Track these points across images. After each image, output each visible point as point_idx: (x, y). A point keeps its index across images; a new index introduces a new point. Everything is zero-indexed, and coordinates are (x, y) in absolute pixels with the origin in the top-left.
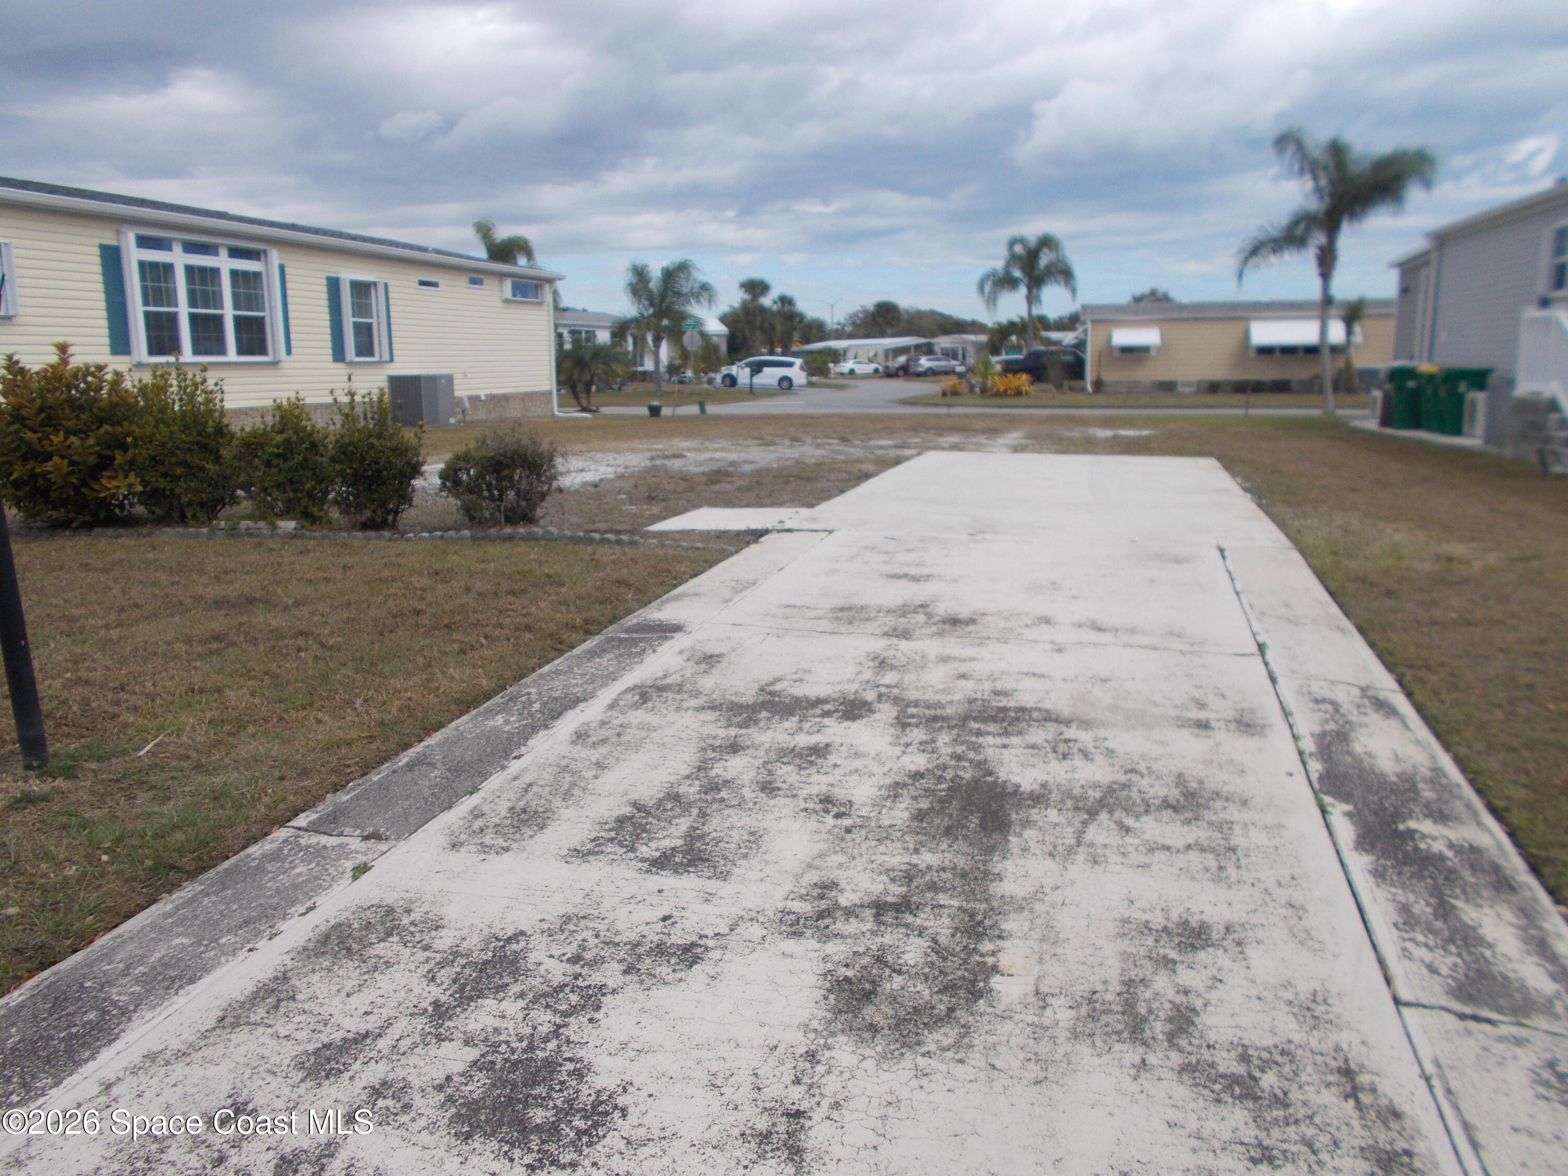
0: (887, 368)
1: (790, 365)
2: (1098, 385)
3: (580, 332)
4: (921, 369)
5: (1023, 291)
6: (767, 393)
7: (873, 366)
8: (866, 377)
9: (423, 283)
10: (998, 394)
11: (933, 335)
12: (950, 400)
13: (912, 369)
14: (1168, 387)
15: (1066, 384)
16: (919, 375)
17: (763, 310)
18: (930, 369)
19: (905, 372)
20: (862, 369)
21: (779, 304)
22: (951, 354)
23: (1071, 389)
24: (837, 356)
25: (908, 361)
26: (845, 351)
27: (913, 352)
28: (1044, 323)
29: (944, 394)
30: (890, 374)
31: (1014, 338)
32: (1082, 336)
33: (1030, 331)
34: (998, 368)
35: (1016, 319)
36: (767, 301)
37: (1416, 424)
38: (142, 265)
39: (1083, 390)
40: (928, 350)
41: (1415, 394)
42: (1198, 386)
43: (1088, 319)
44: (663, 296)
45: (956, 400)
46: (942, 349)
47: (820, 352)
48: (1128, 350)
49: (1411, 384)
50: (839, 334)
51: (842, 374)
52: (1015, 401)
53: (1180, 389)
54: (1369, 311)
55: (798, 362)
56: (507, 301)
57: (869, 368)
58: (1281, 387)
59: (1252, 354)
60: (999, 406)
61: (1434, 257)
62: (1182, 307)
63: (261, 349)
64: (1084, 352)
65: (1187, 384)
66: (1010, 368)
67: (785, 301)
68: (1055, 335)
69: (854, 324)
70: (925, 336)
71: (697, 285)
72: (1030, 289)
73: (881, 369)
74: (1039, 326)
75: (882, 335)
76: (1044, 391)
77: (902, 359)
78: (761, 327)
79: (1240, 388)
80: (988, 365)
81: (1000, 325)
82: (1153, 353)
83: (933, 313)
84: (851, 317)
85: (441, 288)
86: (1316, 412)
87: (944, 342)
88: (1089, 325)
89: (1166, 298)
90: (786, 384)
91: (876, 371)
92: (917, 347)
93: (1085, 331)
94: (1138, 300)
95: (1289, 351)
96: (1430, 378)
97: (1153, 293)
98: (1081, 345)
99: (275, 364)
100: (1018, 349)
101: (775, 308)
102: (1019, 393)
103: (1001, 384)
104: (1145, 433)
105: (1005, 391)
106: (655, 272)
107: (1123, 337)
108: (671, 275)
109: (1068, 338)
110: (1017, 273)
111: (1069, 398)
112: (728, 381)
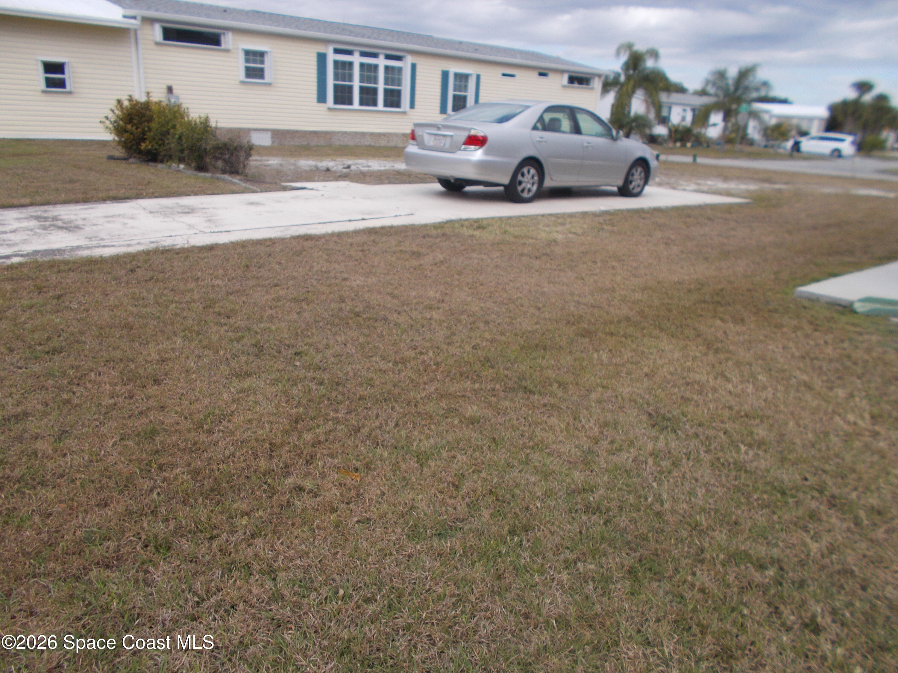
1: (842, 140)
9: (504, 75)
38: (336, 63)
56: (564, 86)
63: (397, 104)
85: (517, 77)
90: (837, 154)
99: (404, 113)
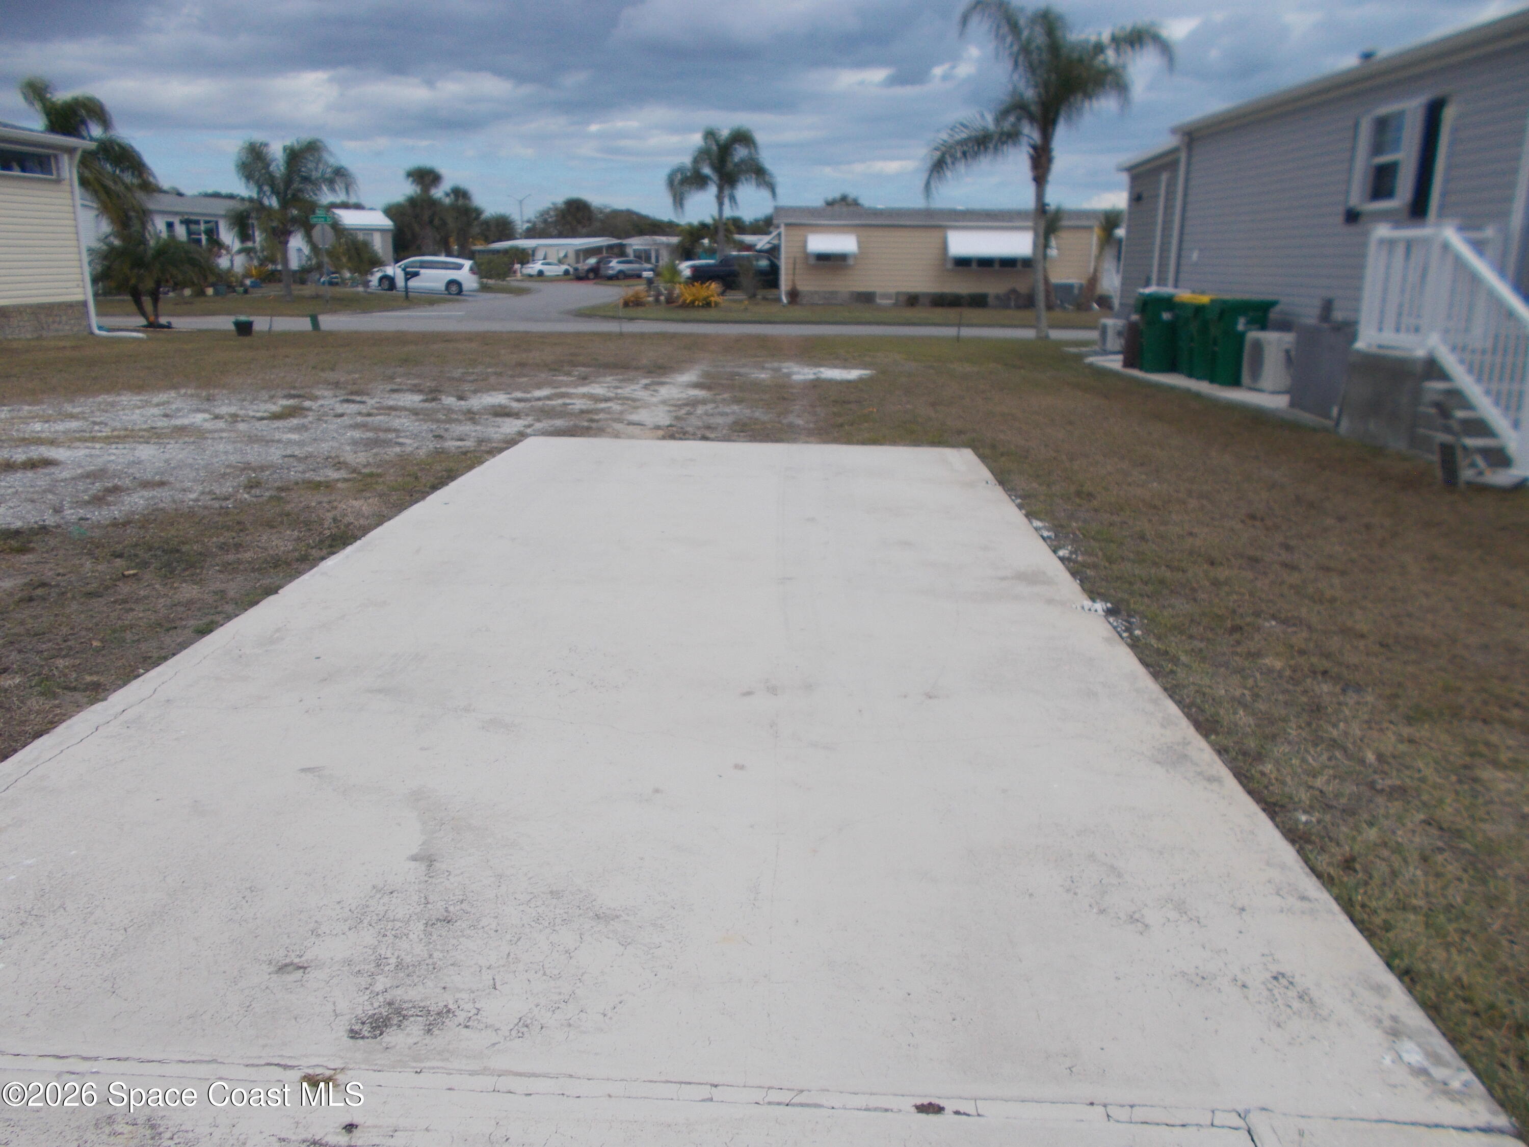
0: (576, 269)
1: (459, 267)
2: (794, 295)
3: (197, 222)
4: (611, 272)
5: (713, 190)
6: (430, 299)
7: (564, 267)
8: (555, 279)
10: (685, 306)
11: (629, 235)
12: (632, 312)
13: (603, 272)
14: (867, 298)
15: (761, 294)
16: (611, 278)
17: (433, 203)
18: (621, 272)
19: (595, 274)
20: (550, 271)
21: (452, 196)
22: (643, 256)
23: (765, 299)
24: (524, 257)
25: (598, 263)
26: (534, 251)
27: (604, 254)
28: (738, 225)
29: (626, 304)
30: (580, 277)
31: (706, 241)
32: (775, 242)
33: (721, 234)
34: (687, 273)
35: (709, 220)
36: (438, 193)
37: (1172, 367)
39: (779, 300)
40: (620, 251)
41: (1172, 328)
42: (897, 300)
43: (781, 221)
44: (288, 181)
45: (639, 312)
46: (635, 251)
47: (506, 252)
48: (823, 258)
49: (1166, 316)
50: (531, 233)
51: (530, 276)
52: (703, 314)
53: (879, 301)
54: (1065, 223)
55: (468, 264)
57: (561, 269)
58: (978, 301)
59: (950, 266)
60: (684, 321)
61: (1183, 156)
62: (877, 213)
64: (778, 258)
65: (885, 296)
66: (700, 275)
67: (459, 193)
68: (748, 239)
69: (545, 221)
70: (619, 238)
71: (329, 170)
72: (721, 189)
73: (571, 270)
74: (732, 228)
75: (574, 234)
76: (735, 301)
77: (592, 261)
78: (431, 222)
79: (941, 301)
80: (675, 272)
81: (690, 225)
82: (851, 262)
83: (629, 213)
84: (542, 215)
86: (1029, 334)
87: (636, 243)
88: (782, 229)
89: (855, 203)
90: (454, 288)
91: (567, 272)
92: (610, 247)
93: (779, 235)
94: (830, 204)
95: (985, 263)
97: (844, 199)
98: (773, 252)
100: (711, 252)
101: (447, 201)
102: (708, 305)
103: (687, 293)
105: (693, 302)
107: (819, 243)
108: (294, 156)
109: (762, 242)
110: (707, 170)
111: (763, 310)
112: (386, 284)
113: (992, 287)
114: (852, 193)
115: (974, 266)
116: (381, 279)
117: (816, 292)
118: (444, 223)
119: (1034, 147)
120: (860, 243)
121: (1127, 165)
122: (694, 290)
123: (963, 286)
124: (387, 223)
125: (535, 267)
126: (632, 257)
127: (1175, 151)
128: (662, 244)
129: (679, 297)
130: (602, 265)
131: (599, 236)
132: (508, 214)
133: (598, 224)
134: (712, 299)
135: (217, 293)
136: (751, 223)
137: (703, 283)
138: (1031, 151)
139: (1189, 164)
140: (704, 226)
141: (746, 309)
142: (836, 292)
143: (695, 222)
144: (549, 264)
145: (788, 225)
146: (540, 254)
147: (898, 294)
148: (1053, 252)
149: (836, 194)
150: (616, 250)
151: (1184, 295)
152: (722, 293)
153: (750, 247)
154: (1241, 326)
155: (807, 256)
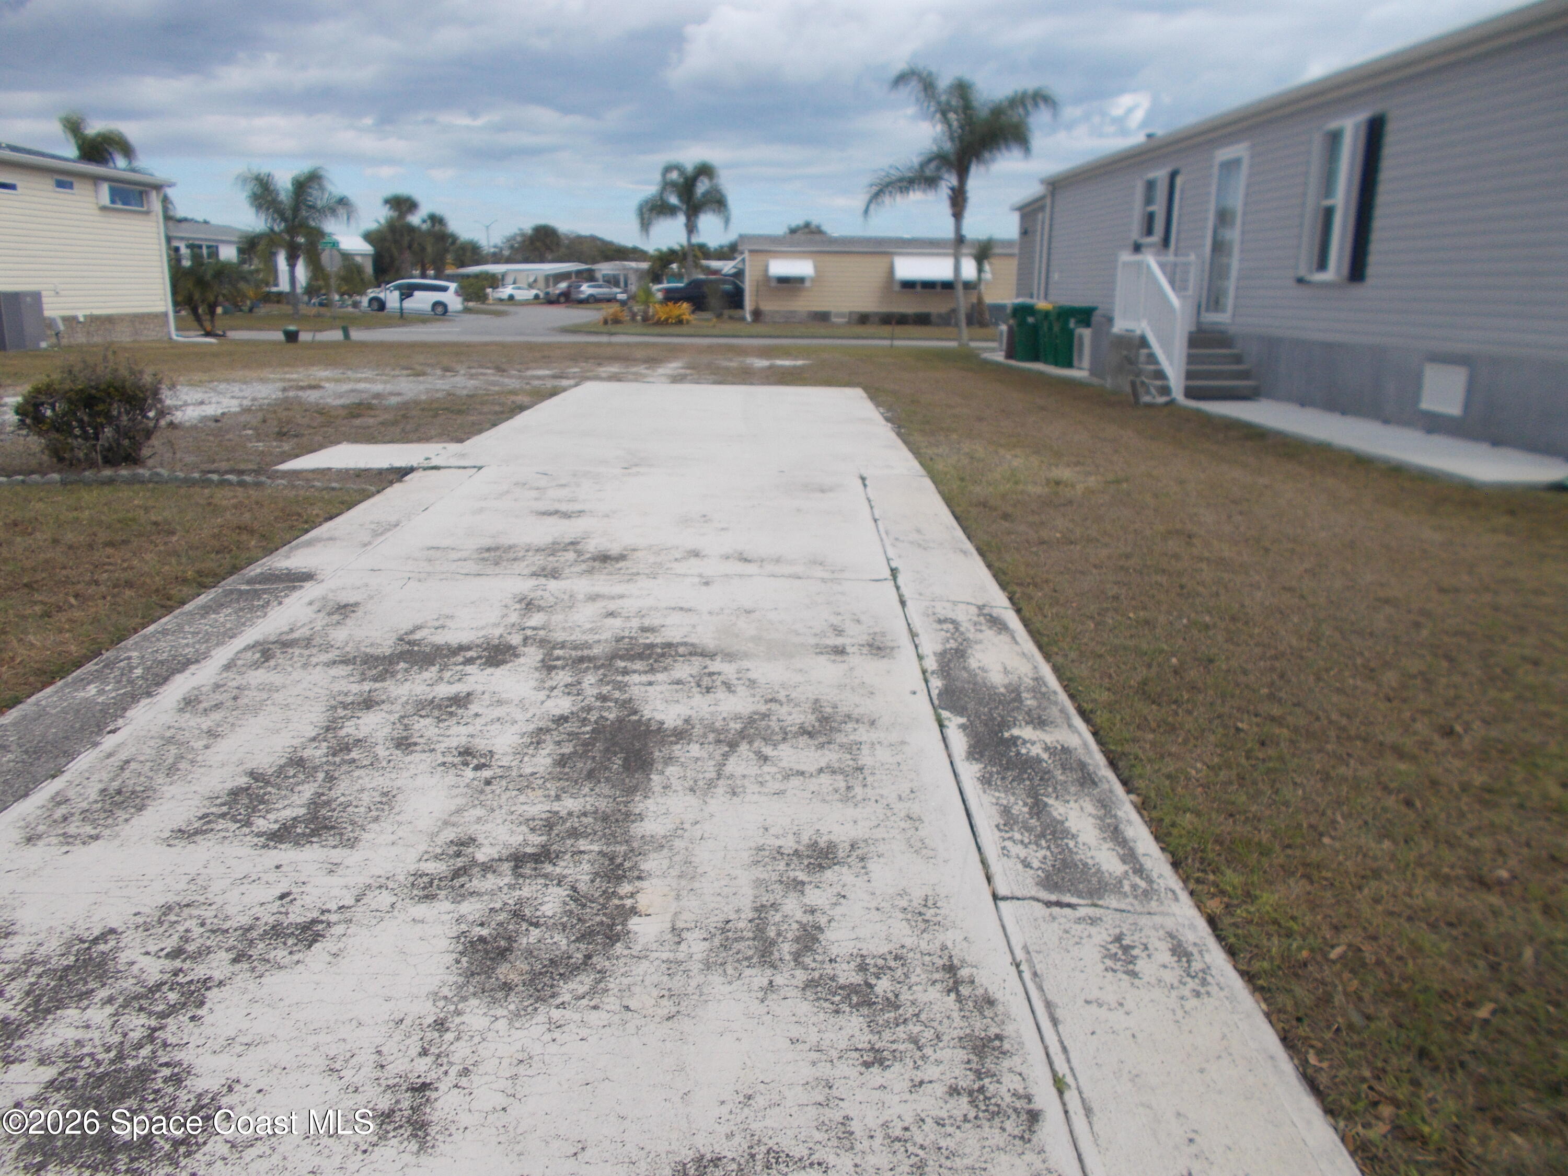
0: (547, 294)
1: (444, 289)
2: (757, 314)
3: (200, 247)
4: (582, 296)
5: (681, 218)
6: (420, 318)
7: (534, 292)
8: (525, 303)
10: (659, 323)
11: (595, 261)
12: (613, 329)
13: (574, 296)
14: (823, 317)
15: (727, 313)
16: (580, 302)
17: (411, 229)
18: (591, 296)
19: (566, 298)
20: (521, 295)
21: (429, 223)
22: (612, 281)
23: (730, 318)
24: (495, 281)
25: (569, 287)
26: (504, 275)
27: (574, 279)
28: (704, 251)
29: (606, 322)
30: (551, 301)
31: (674, 266)
32: (740, 266)
33: (690, 259)
34: (660, 296)
35: (676, 247)
36: (415, 219)
37: (1036, 359)
39: (743, 319)
40: (590, 276)
41: (1035, 328)
42: (850, 318)
43: (745, 248)
44: (296, 209)
45: (618, 328)
46: (604, 276)
47: (477, 276)
48: (784, 281)
49: (1030, 320)
50: (496, 258)
51: (501, 300)
52: (677, 330)
53: (833, 319)
54: (997, 251)
55: (453, 286)
56: (104, 208)
57: (529, 294)
58: (922, 320)
59: (897, 288)
60: (661, 335)
61: (1048, 202)
62: (837, 241)
64: (743, 282)
65: (839, 315)
66: (672, 297)
67: (435, 220)
68: (715, 264)
69: (512, 247)
70: (586, 263)
71: (333, 199)
72: (688, 217)
73: (542, 295)
74: (699, 254)
75: (542, 260)
76: (705, 320)
77: (563, 285)
78: (410, 247)
79: (887, 319)
80: (649, 293)
81: (659, 252)
82: (808, 284)
83: (593, 239)
84: (508, 241)
85: (20, 190)
86: (953, 344)
87: (605, 269)
88: (746, 255)
89: (818, 231)
90: (440, 309)
91: (537, 297)
92: (579, 273)
93: (743, 260)
94: (793, 231)
95: (929, 286)
96: (1047, 314)
97: (807, 225)
98: (739, 274)
100: (678, 277)
101: (424, 227)
102: (680, 322)
103: (661, 312)
104: (800, 363)
105: (667, 320)
106: (284, 180)
107: (780, 267)
108: (302, 186)
109: (727, 267)
110: (674, 200)
111: (728, 327)
112: (375, 305)
113: (935, 306)
114: (815, 221)
115: (919, 289)
116: (372, 300)
117: (777, 312)
118: (423, 249)
119: (952, 189)
120: (816, 267)
121: (1018, 205)
122: (667, 309)
123: (909, 306)
124: (367, 248)
125: (506, 291)
126: (601, 283)
127: (1042, 198)
128: (632, 268)
129: (653, 316)
130: (573, 290)
131: (569, 261)
132: (476, 239)
133: (563, 250)
134: (684, 317)
135: (225, 312)
136: (716, 250)
137: (675, 303)
138: (950, 192)
139: (1052, 207)
140: (672, 252)
141: (714, 326)
142: (795, 312)
143: (664, 248)
144: (519, 288)
145: (751, 251)
146: (510, 279)
147: (851, 313)
148: (988, 275)
149: (798, 221)
150: (585, 275)
151: (1042, 305)
152: (693, 312)
153: (716, 272)
154: (1072, 324)
155: (767, 278)
